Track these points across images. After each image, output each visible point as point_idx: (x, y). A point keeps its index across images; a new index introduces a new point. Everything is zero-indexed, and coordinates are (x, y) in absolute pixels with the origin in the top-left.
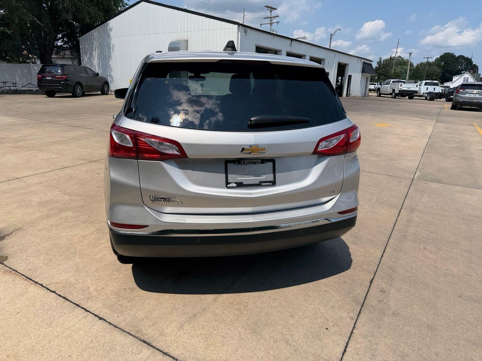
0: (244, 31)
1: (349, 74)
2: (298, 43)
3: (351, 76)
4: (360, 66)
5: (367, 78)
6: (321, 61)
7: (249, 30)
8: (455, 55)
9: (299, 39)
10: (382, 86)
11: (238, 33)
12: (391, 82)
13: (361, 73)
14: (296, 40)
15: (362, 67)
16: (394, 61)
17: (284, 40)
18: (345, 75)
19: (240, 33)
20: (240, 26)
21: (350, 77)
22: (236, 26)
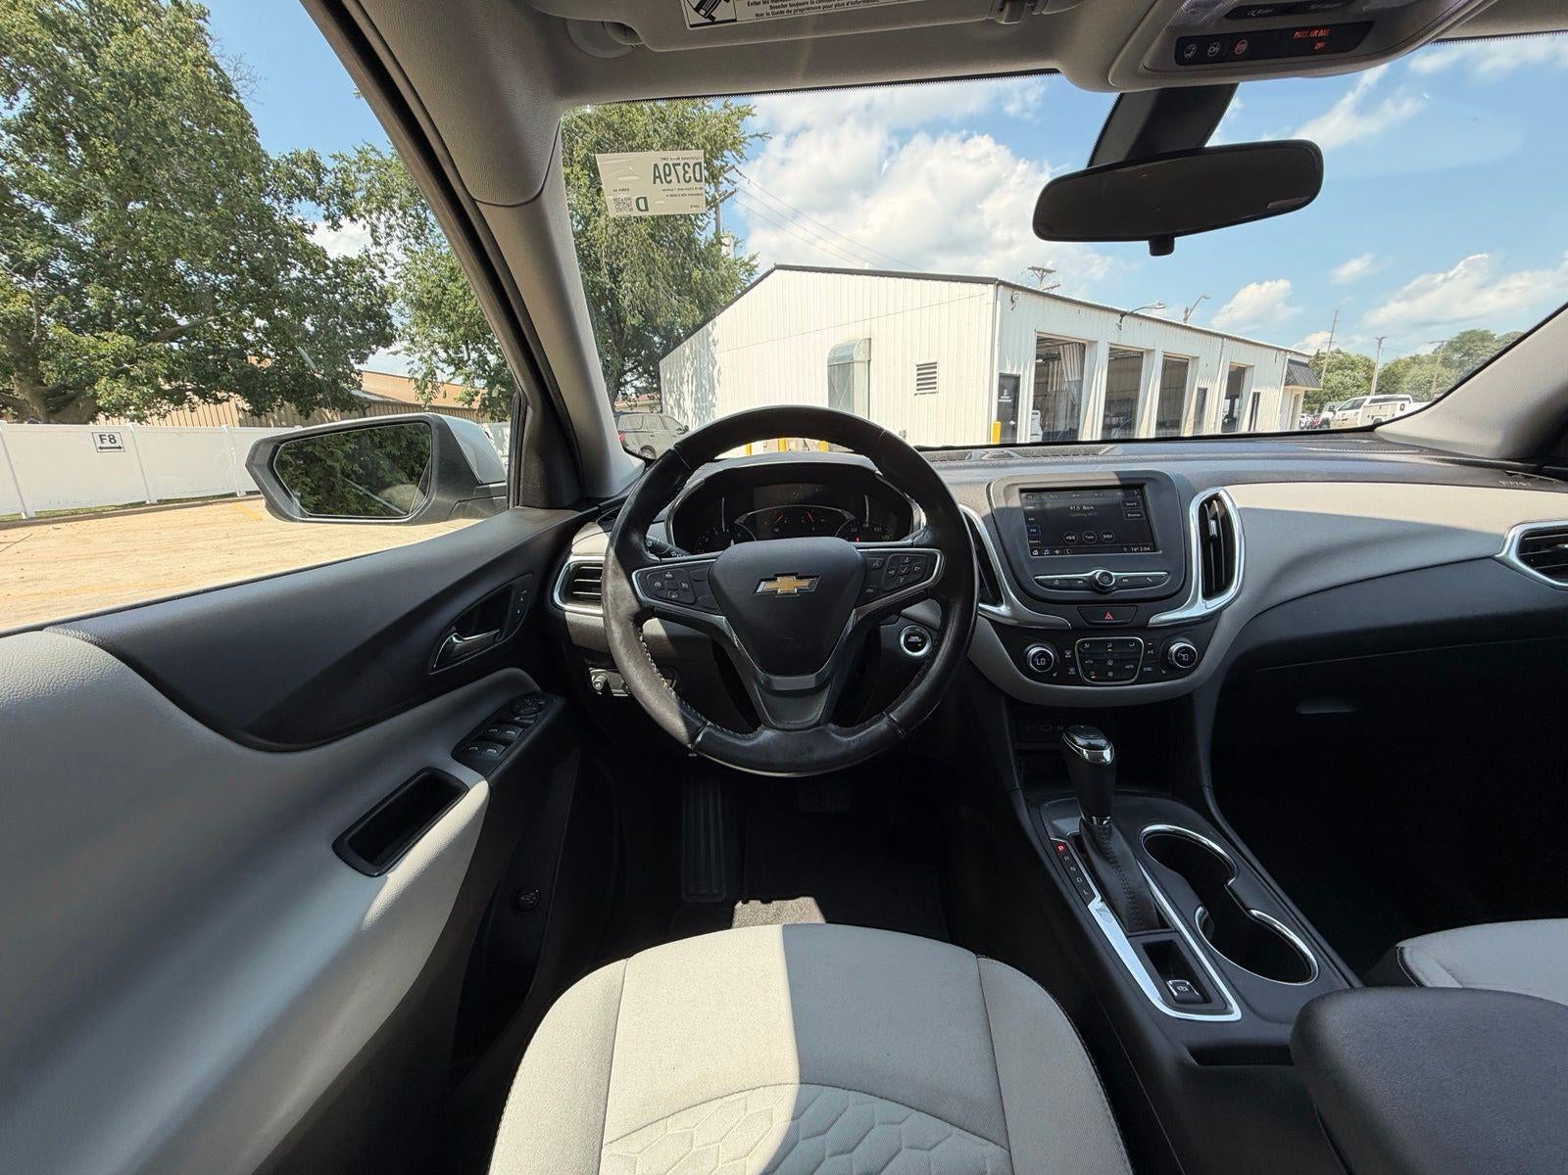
0: (1009, 299)
1: (1254, 390)
2: (1137, 321)
3: (1259, 394)
4: (1280, 369)
5: (1297, 398)
6: (1187, 364)
7: (1020, 295)
8: (1492, 333)
9: (1140, 313)
10: (1334, 413)
11: (995, 304)
12: (1366, 403)
13: (1283, 386)
14: (1132, 314)
15: (1285, 370)
16: (1325, 362)
17: (1104, 315)
18: (1244, 392)
19: (999, 303)
20: (1001, 287)
21: (1256, 396)
22: (991, 287)
